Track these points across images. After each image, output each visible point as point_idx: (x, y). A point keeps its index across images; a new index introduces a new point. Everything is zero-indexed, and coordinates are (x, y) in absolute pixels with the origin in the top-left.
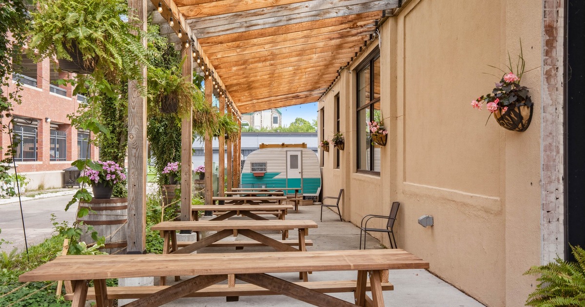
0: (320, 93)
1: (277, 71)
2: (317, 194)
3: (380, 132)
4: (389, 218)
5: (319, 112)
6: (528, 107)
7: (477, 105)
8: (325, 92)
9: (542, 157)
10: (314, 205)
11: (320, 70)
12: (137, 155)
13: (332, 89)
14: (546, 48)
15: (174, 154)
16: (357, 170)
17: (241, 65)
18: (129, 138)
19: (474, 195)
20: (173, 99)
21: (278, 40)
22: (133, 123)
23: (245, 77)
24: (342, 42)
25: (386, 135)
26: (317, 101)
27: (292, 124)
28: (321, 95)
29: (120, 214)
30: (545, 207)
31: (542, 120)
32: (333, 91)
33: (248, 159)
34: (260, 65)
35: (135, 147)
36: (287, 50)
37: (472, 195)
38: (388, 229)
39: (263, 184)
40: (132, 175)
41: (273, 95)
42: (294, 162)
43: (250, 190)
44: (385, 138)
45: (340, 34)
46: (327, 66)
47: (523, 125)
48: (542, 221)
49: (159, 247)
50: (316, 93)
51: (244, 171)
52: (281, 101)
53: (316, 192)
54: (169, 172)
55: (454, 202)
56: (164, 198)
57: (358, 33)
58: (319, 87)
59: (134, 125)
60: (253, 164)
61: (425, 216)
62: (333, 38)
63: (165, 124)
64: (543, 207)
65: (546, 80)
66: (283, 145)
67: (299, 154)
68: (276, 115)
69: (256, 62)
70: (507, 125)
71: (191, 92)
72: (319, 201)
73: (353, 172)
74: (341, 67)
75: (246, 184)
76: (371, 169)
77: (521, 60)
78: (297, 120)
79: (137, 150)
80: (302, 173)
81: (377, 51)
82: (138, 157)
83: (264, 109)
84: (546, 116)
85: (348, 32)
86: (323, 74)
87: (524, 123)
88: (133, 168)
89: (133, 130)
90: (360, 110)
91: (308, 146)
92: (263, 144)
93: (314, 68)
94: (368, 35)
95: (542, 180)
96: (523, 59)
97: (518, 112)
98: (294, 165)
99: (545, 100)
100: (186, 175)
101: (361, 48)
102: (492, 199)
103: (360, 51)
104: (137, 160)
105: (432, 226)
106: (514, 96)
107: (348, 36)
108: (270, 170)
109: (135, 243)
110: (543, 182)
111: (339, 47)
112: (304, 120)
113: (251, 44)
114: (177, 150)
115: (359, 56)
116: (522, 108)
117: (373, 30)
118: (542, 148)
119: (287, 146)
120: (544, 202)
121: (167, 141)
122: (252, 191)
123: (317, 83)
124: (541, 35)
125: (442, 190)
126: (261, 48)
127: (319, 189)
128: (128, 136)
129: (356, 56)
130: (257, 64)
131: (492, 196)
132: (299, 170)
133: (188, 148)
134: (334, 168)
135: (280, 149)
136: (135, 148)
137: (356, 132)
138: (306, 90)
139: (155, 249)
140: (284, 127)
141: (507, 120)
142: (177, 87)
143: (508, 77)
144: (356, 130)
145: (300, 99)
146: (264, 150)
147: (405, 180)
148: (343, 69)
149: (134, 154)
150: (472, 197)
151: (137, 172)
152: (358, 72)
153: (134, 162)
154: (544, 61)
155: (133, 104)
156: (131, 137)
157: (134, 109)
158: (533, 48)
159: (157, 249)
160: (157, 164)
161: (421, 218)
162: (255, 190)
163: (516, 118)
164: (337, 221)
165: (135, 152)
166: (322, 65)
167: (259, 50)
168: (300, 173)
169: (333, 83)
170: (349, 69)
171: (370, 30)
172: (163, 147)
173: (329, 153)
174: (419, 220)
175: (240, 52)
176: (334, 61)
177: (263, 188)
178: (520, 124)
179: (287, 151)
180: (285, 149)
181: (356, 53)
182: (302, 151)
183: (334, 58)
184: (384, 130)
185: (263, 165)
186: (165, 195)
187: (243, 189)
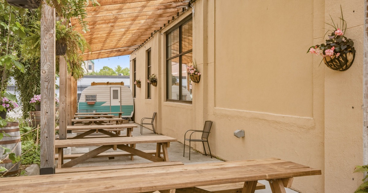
0: (134, 49)
1: (113, 31)
2: (131, 116)
3: (196, 73)
4: (203, 132)
5: (132, 61)
6: (352, 54)
7: (314, 52)
8: (137, 48)
9: (364, 89)
10: (129, 123)
11: (141, 32)
12: (49, 87)
13: (144, 46)
14: (367, 11)
15: (35, 89)
16: (167, 100)
17: (91, 25)
18: (41, 73)
19: (286, 116)
20: (62, 44)
21: (124, 8)
22: (45, 61)
23: (90, 35)
24: (164, 12)
25: (200, 76)
26: (130, 54)
27: (101, 70)
28: (134, 50)
29: (13, 135)
30: (366, 124)
31: (364, 62)
32: (145, 47)
33: (84, 93)
34: (104, 26)
35: (47, 80)
36: (126, 16)
37: (284, 116)
38: (202, 139)
39: (94, 110)
40: (45, 104)
41: (104, 49)
42: (115, 95)
43: (85, 114)
44: (199, 77)
45: (165, 6)
46: (146, 30)
47: (346, 66)
48: (364, 134)
49: (39, 159)
50: (131, 49)
51: (80, 101)
52: (107, 53)
53: (130, 115)
54: (36, 102)
55: (265, 121)
56: (32, 121)
57: (177, 6)
58: (135, 44)
59: (46, 62)
60: (86, 96)
61: (239, 131)
62: (160, 9)
63: (28, 67)
64: (365, 124)
65: (367, 34)
66: (108, 83)
67: (119, 89)
68: (91, 64)
69: (102, 23)
70: (334, 66)
71: (77, 39)
72: (132, 121)
73: (164, 101)
74: (155, 31)
75: (82, 110)
76: (180, 99)
77: (342, 20)
78: (104, 68)
79: (49, 83)
80: (121, 102)
81: (190, 18)
82: (50, 89)
83: (94, 58)
84: (366, 60)
85: (171, 5)
86: (142, 35)
87: (348, 65)
88: (45, 98)
89: (45, 66)
90: (169, 60)
91: (125, 84)
92: (94, 82)
93: (138, 31)
94: (181, 9)
95: (364, 105)
96: (343, 20)
97: (345, 57)
98: (115, 97)
99: (366, 48)
100: (63, 104)
101: (173, 17)
102: (305, 119)
103: (173, 20)
104: (49, 91)
105: (243, 137)
106: (344, 46)
107: (170, 8)
108: (99, 100)
109: (47, 161)
110: (365, 106)
111: (160, 16)
112: (108, 68)
113: (104, 9)
114: (37, 86)
115: (171, 23)
116: (348, 54)
117: (187, 5)
118: (364, 83)
119: (111, 84)
120: (365, 120)
121: (30, 79)
122: (87, 114)
123: (135, 41)
124: (364, 2)
125: (253, 113)
126: (109, 13)
127: (132, 113)
128: (41, 71)
129: (169, 23)
130: (102, 25)
131: (303, 116)
132: (119, 100)
133: (65, 83)
134: (145, 99)
135: (106, 86)
136: (47, 82)
137: (165, 75)
138: (127, 46)
139: (36, 161)
140: (96, 72)
141: (336, 62)
142: (66, 35)
143: (338, 32)
144: (166, 73)
145: (120, 52)
146: (95, 86)
147: (215, 106)
148: (157, 32)
149: (46, 87)
150: (284, 117)
151: (49, 102)
152: (167, 34)
153: (46, 93)
154: (366, 21)
155: (45, 44)
156: (44, 72)
157: (46, 48)
158: (355, 11)
159: (38, 161)
160: (21, 96)
161: (237, 131)
162: (89, 114)
163: (343, 61)
164: (152, 134)
165: (47, 84)
166: (144, 28)
167: (108, 14)
168: (119, 102)
169: (146, 41)
170: (160, 32)
171: (185, 4)
172: (27, 83)
173: (140, 89)
174: (234, 133)
175: (94, 15)
176: (153, 26)
177: (94, 112)
178: (345, 66)
179: (110, 87)
180: (109, 86)
181: (169, 21)
182: (121, 87)
183: (154, 23)
184: (198, 72)
185: (94, 97)
186: (34, 119)
187: (81, 114)
